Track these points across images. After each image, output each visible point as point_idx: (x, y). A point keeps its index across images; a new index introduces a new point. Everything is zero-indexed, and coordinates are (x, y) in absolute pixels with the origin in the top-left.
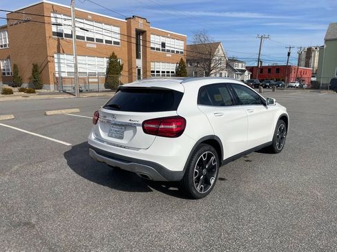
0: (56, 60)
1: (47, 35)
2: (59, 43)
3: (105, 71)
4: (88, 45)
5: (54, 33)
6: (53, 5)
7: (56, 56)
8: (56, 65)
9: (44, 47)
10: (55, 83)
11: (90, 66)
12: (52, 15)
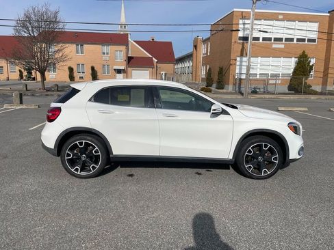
0: (238, 63)
1: (233, 41)
2: (243, 47)
3: (291, 72)
4: (274, 46)
5: (240, 38)
6: (242, 12)
7: (238, 59)
8: (238, 67)
9: (229, 51)
10: (234, 84)
11: (273, 68)
12: (241, 21)
